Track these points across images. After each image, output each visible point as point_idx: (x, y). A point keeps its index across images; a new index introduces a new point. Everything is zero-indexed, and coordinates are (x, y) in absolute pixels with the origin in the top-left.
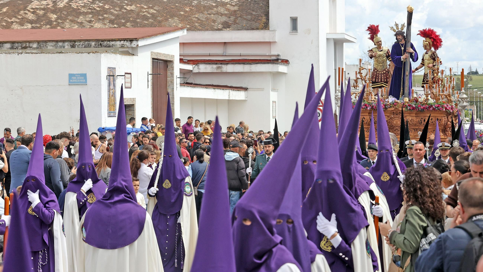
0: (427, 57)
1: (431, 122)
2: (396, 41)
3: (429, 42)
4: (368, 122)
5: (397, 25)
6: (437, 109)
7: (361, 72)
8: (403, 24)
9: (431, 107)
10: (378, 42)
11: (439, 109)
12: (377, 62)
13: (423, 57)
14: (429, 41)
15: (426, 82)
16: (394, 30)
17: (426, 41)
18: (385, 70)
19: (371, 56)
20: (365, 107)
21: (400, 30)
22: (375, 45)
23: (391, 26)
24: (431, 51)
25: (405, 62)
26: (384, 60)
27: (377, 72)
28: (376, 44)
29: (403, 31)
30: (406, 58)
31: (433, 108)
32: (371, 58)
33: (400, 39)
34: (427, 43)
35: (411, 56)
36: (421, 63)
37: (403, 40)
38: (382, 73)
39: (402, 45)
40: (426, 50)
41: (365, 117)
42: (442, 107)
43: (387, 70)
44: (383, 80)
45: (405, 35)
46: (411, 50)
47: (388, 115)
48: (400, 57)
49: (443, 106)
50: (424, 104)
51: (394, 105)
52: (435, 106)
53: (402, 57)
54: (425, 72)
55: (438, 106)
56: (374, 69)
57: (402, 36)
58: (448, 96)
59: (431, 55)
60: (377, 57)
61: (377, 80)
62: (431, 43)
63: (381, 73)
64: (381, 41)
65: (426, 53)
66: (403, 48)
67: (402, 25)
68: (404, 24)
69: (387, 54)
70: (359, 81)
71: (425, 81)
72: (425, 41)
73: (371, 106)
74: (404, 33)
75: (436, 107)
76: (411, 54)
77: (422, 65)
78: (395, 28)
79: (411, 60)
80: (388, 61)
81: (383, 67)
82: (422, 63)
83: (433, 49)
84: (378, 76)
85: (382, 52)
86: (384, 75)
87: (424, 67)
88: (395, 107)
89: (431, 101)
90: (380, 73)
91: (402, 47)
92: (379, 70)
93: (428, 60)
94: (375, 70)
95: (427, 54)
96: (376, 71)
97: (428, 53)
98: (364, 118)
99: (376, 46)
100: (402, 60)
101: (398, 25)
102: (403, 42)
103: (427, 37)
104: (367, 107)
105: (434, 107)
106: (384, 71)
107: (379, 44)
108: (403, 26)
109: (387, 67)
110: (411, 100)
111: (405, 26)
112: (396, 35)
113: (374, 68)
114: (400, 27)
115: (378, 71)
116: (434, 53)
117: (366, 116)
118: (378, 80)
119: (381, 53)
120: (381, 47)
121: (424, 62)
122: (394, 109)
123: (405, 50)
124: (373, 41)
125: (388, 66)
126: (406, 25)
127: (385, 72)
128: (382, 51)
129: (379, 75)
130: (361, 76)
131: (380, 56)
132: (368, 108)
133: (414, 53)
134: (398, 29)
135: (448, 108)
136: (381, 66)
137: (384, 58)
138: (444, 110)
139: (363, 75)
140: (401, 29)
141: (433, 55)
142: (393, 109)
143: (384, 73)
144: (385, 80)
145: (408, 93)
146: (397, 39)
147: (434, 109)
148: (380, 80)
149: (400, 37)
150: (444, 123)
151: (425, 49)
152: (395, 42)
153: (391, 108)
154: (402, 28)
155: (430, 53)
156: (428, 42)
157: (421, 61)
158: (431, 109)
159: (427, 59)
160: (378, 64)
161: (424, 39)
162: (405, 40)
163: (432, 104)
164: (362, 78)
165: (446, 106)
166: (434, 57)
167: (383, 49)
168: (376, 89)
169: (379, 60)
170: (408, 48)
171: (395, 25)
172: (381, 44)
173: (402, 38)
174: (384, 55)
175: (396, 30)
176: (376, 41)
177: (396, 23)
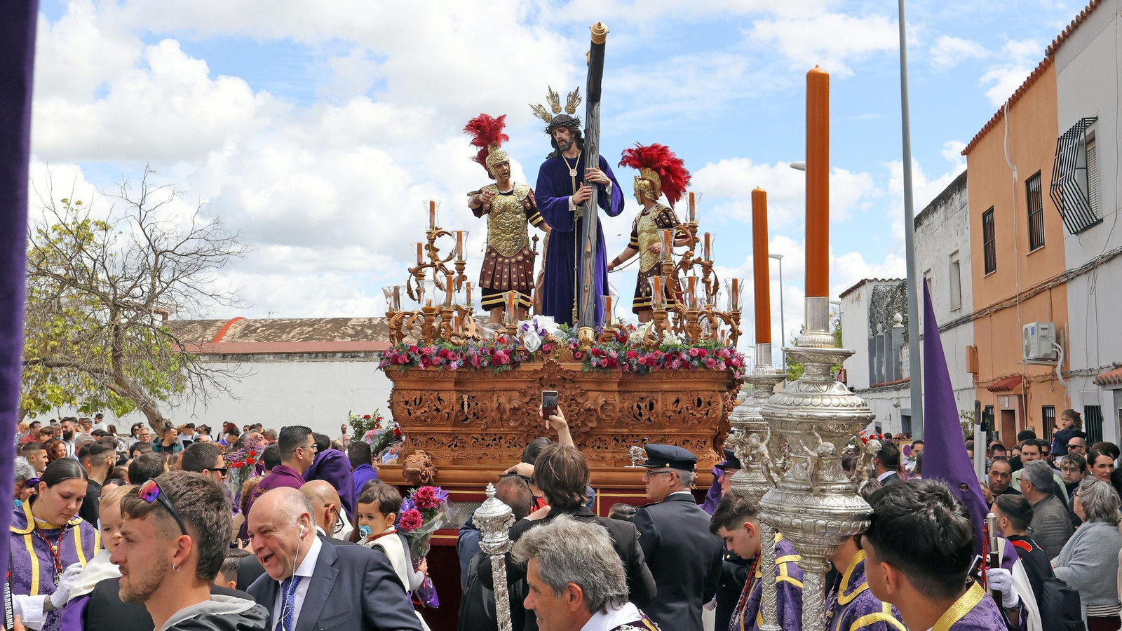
0: (647, 223)
1: (674, 411)
2: (553, 150)
3: (653, 179)
4: (454, 412)
5: (553, 97)
6: (696, 363)
7: (436, 245)
8: (573, 91)
9: (674, 358)
10: (499, 166)
11: (704, 365)
12: (498, 228)
13: (636, 225)
14: (650, 178)
16: (545, 117)
17: (643, 179)
18: (521, 252)
19: (476, 206)
20: (443, 360)
21: (564, 112)
23: (535, 104)
24: (658, 206)
26: (519, 223)
27: (496, 258)
28: (493, 171)
29: (573, 116)
31: (682, 360)
32: (478, 212)
33: (564, 140)
34: (647, 182)
36: (630, 246)
37: (574, 147)
38: (513, 260)
39: (572, 162)
40: (643, 207)
41: (442, 396)
42: (716, 358)
43: (526, 252)
44: (515, 283)
46: (602, 177)
47: (523, 386)
49: (717, 353)
50: (648, 346)
51: (544, 352)
52: (688, 353)
53: (571, 198)
54: (641, 268)
55: (700, 355)
56: (489, 250)
57: (571, 132)
58: (732, 320)
59: (659, 216)
60: (496, 210)
61: (497, 283)
62: (658, 184)
63: (510, 262)
64: (506, 163)
65: (644, 214)
66: (573, 172)
67: (570, 95)
68: (577, 90)
69: (528, 205)
70: (429, 273)
73: (461, 356)
74: (577, 122)
75: (693, 358)
76: (601, 187)
77: (631, 250)
78: (549, 109)
80: (530, 226)
81: (515, 245)
82: (633, 243)
84: (501, 272)
85: (511, 197)
86: (518, 269)
87: (638, 255)
88: (545, 359)
89: (672, 339)
90: (507, 261)
91: (573, 167)
92: (504, 254)
93: (650, 232)
94: (490, 253)
95: (646, 217)
96: (494, 254)
97: (649, 213)
98: (439, 399)
99: (494, 182)
100: (573, 208)
101: (557, 95)
102: (575, 153)
103: (646, 166)
104: (448, 362)
105: (685, 356)
106: (518, 254)
107: (500, 173)
108: (574, 97)
109: (528, 245)
110: (605, 334)
111: (580, 100)
112: (550, 131)
113: (488, 247)
114: (563, 103)
115: (499, 255)
116: (666, 212)
117: (447, 394)
118: (501, 284)
119: (509, 200)
120: (507, 180)
121: (636, 241)
122: (542, 364)
123: (580, 178)
125: (532, 243)
126: (583, 94)
127: (520, 258)
128: (511, 193)
129: (502, 270)
130: (434, 258)
131: (505, 208)
132: (454, 365)
133: (611, 186)
134: (556, 109)
135: (734, 360)
136: (508, 240)
137: (519, 216)
138: (723, 366)
139: (442, 256)
140: (566, 109)
141: (663, 215)
142: (538, 366)
143: (518, 262)
144: (523, 284)
145: (592, 313)
146: (554, 143)
147: (685, 364)
148: (505, 284)
149: (565, 136)
150: (721, 415)
152: (550, 154)
153: (532, 364)
154: (571, 108)
155: (654, 212)
156: (650, 181)
157: (630, 237)
158: (675, 363)
159: (647, 228)
160: (499, 234)
161: (637, 172)
162: (580, 147)
163: (676, 346)
164: (437, 263)
165: (729, 353)
166: (667, 221)
167: (515, 189)
168: (495, 310)
169: (502, 220)
170: (591, 168)
171: (548, 97)
172: (509, 173)
173: (571, 138)
174: (518, 207)
175: (552, 114)
176: (493, 163)
177: (550, 90)
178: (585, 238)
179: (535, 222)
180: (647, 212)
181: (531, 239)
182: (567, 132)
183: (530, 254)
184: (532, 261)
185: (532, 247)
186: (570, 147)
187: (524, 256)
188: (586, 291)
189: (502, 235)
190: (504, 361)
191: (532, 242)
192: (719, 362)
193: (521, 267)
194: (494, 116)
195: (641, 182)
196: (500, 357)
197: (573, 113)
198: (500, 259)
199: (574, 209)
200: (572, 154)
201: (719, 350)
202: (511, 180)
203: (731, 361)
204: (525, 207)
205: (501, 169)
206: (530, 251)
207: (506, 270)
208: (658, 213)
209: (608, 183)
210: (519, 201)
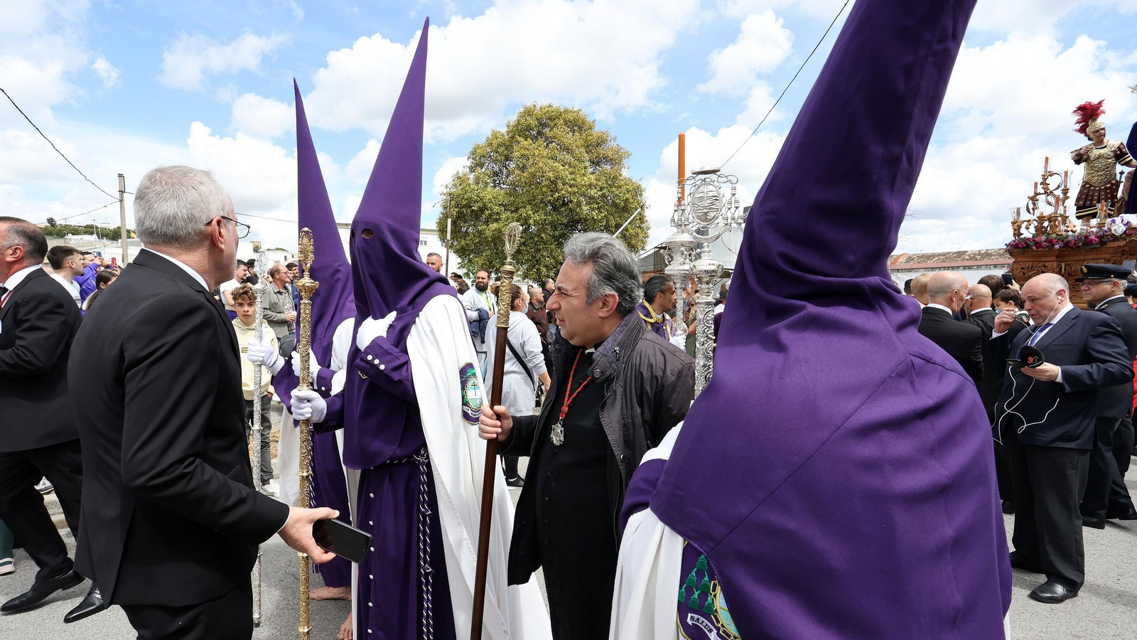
7: (1047, 182)
10: (1098, 131)
12: (1092, 170)
18: (1110, 182)
19: (1077, 159)
20: (1050, 244)
22: (1090, 139)
26: (1109, 164)
27: (1089, 187)
28: (1092, 136)
32: (1078, 161)
38: (1103, 188)
41: (1046, 264)
43: (1113, 182)
44: (1103, 201)
47: (1108, 256)
51: (1127, 234)
56: (1085, 183)
60: (1092, 159)
61: (1089, 202)
64: (1103, 129)
69: (1119, 152)
70: (1042, 198)
73: (1063, 241)
80: (1118, 165)
81: (1105, 178)
85: (1105, 149)
86: (1106, 192)
88: (1128, 239)
90: (1098, 188)
92: (1096, 184)
96: (1087, 185)
98: (1045, 266)
99: (1092, 142)
104: (1053, 245)
106: (1107, 184)
107: (1098, 138)
109: (1115, 177)
117: (1050, 263)
118: (1092, 202)
119: (1103, 151)
120: (1102, 140)
122: (1125, 242)
124: (1086, 135)
128: (1105, 147)
129: (1093, 194)
130: (1046, 189)
131: (1099, 157)
132: (1057, 247)
136: (1100, 176)
137: (1110, 160)
139: (1051, 187)
142: (1122, 243)
143: (1106, 188)
144: (1110, 201)
148: (1095, 202)
153: (1117, 242)
160: (1094, 173)
164: (1048, 191)
167: (1109, 144)
168: (1086, 218)
169: (1096, 164)
172: (1104, 135)
174: (1109, 155)
176: (1092, 130)
179: (1122, 163)
181: (1118, 173)
183: (1116, 183)
184: (1118, 186)
185: (1118, 179)
187: (1111, 184)
189: (1096, 173)
190: (1094, 242)
193: (1108, 191)
194: (1095, 101)
196: (1092, 240)
198: (1093, 188)
202: (1105, 140)
204: (1116, 154)
205: (1098, 134)
206: (1117, 181)
207: (1096, 194)
210: (1111, 151)
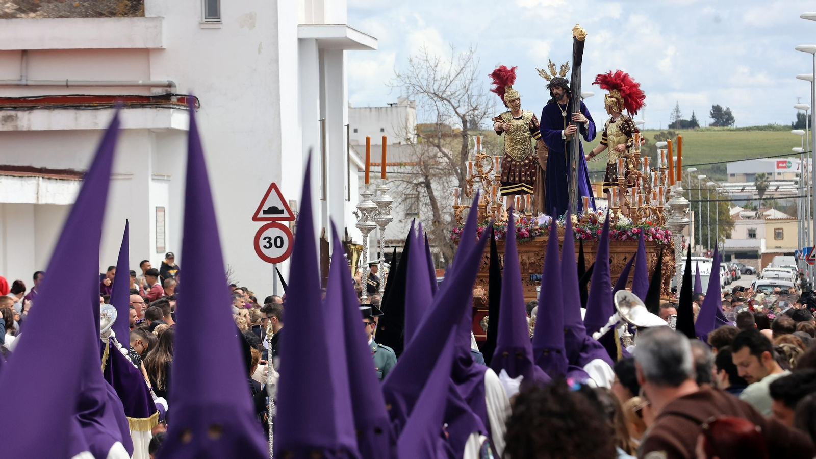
0: (613, 129)
1: (624, 264)
2: (551, 98)
3: (618, 97)
5: (552, 66)
6: (635, 237)
7: (481, 163)
8: (565, 63)
9: (623, 234)
10: (514, 101)
11: (640, 238)
12: (512, 142)
13: (606, 129)
14: (616, 96)
15: (613, 180)
16: (547, 78)
17: (611, 97)
18: (527, 158)
19: (499, 130)
21: (558, 75)
22: (507, 106)
23: (540, 69)
24: (622, 117)
25: (569, 143)
26: (526, 138)
28: (509, 104)
29: (565, 78)
30: (571, 134)
31: (628, 235)
32: (499, 133)
33: (559, 94)
34: (614, 100)
35: (582, 130)
36: (602, 143)
37: (565, 97)
38: (522, 163)
39: (564, 107)
40: (611, 116)
42: (647, 234)
43: (531, 157)
44: (524, 179)
45: (569, 85)
46: (582, 118)
47: (536, 250)
48: (559, 131)
49: (648, 232)
52: (631, 231)
53: (563, 131)
54: (609, 160)
55: (638, 232)
56: (506, 156)
57: (563, 89)
58: (658, 212)
59: (623, 125)
60: (511, 131)
61: (511, 179)
62: (622, 101)
63: (520, 165)
64: (518, 99)
65: (612, 121)
66: (564, 114)
67: (562, 66)
68: (567, 63)
69: (532, 126)
71: (611, 180)
72: (609, 97)
73: (500, 232)
74: (567, 81)
75: (634, 234)
76: (582, 124)
77: (602, 146)
78: (549, 73)
79: (581, 137)
80: (533, 139)
81: (524, 153)
82: (603, 141)
83: (625, 112)
84: (514, 171)
85: (521, 121)
86: (525, 169)
88: (550, 234)
89: (624, 221)
90: (518, 163)
91: (564, 110)
92: (516, 159)
93: (616, 135)
94: (507, 158)
95: (613, 124)
96: (509, 159)
97: (615, 122)
99: (509, 109)
100: (563, 137)
101: (554, 65)
102: (565, 101)
103: (613, 89)
105: (629, 233)
106: (526, 159)
107: (514, 106)
108: (565, 67)
109: (532, 152)
110: (583, 220)
111: (569, 69)
112: (550, 87)
113: (505, 153)
114: (558, 70)
115: (512, 160)
116: (628, 122)
118: (514, 179)
119: (520, 122)
120: (518, 110)
121: (606, 140)
122: (548, 238)
123: (569, 117)
124: (503, 98)
126: (571, 65)
127: (527, 161)
128: (521, 118)
129: (515, 169)
130: (481, 172)
131: (517, 129)
133: (588, 123)
134: (554, 74)
135: (658, 235)
136: (519, 150)
137: (526, 134)
138: (651, 239)
140: (560, 74)
141: (625, 124)
142: (546, 238)
143: (525, 164)
144: (529, 179)
146: (552, 94)
147: (629, 238)
148: (517, 179)
149: (559, 91)
150: (650, 266)
151: (610, 113)
152: (549, 101)
153: (542, 237)
154: (563, 73)
155: (619, 121)
156: (616, 98)
157: (602, 137)
158: (624, 237)
159: (614, 132)
160: (513, 146)
161: (608, 92)
162: (568, 96)
163: (625, 227)
164: (483, 175)
165: (655, 231)
166: (628, 129)
167: (524, 116)
168: (510, 196)
169: (515, 137)
170: (576, 113)
171: (548, 66)
172: (520, 106)
173: (563, 93)
174: (525, 128)
175: (551, 76)
176: (509, 97)
177: (550, 61)
178: (572, 160)
179: (537, 137)
180: (614, 120)
181: (533, 148)
182: (561, 88)
183: (533, 159)
184: (535, 163)
186: (562, 98)
187: (529, 160)
188: (572, 192)
189: (515, 146)
190: (526, 236)
191: (534, 150)
192: (649, 237)
193: (527, 167)
195: (610, 100)
196: (523, 233)
197: (564, 76)
198: (514, 162)
199: (565, 138)
200: (563, 102)
201: (649, 229)
203: (656, 236)
204: (530, 127)
205: (514, 103)
206: (533, 157)
207: (518, 170)
208: (622, 122)
209: (586, 122)
210: (527, 124)
